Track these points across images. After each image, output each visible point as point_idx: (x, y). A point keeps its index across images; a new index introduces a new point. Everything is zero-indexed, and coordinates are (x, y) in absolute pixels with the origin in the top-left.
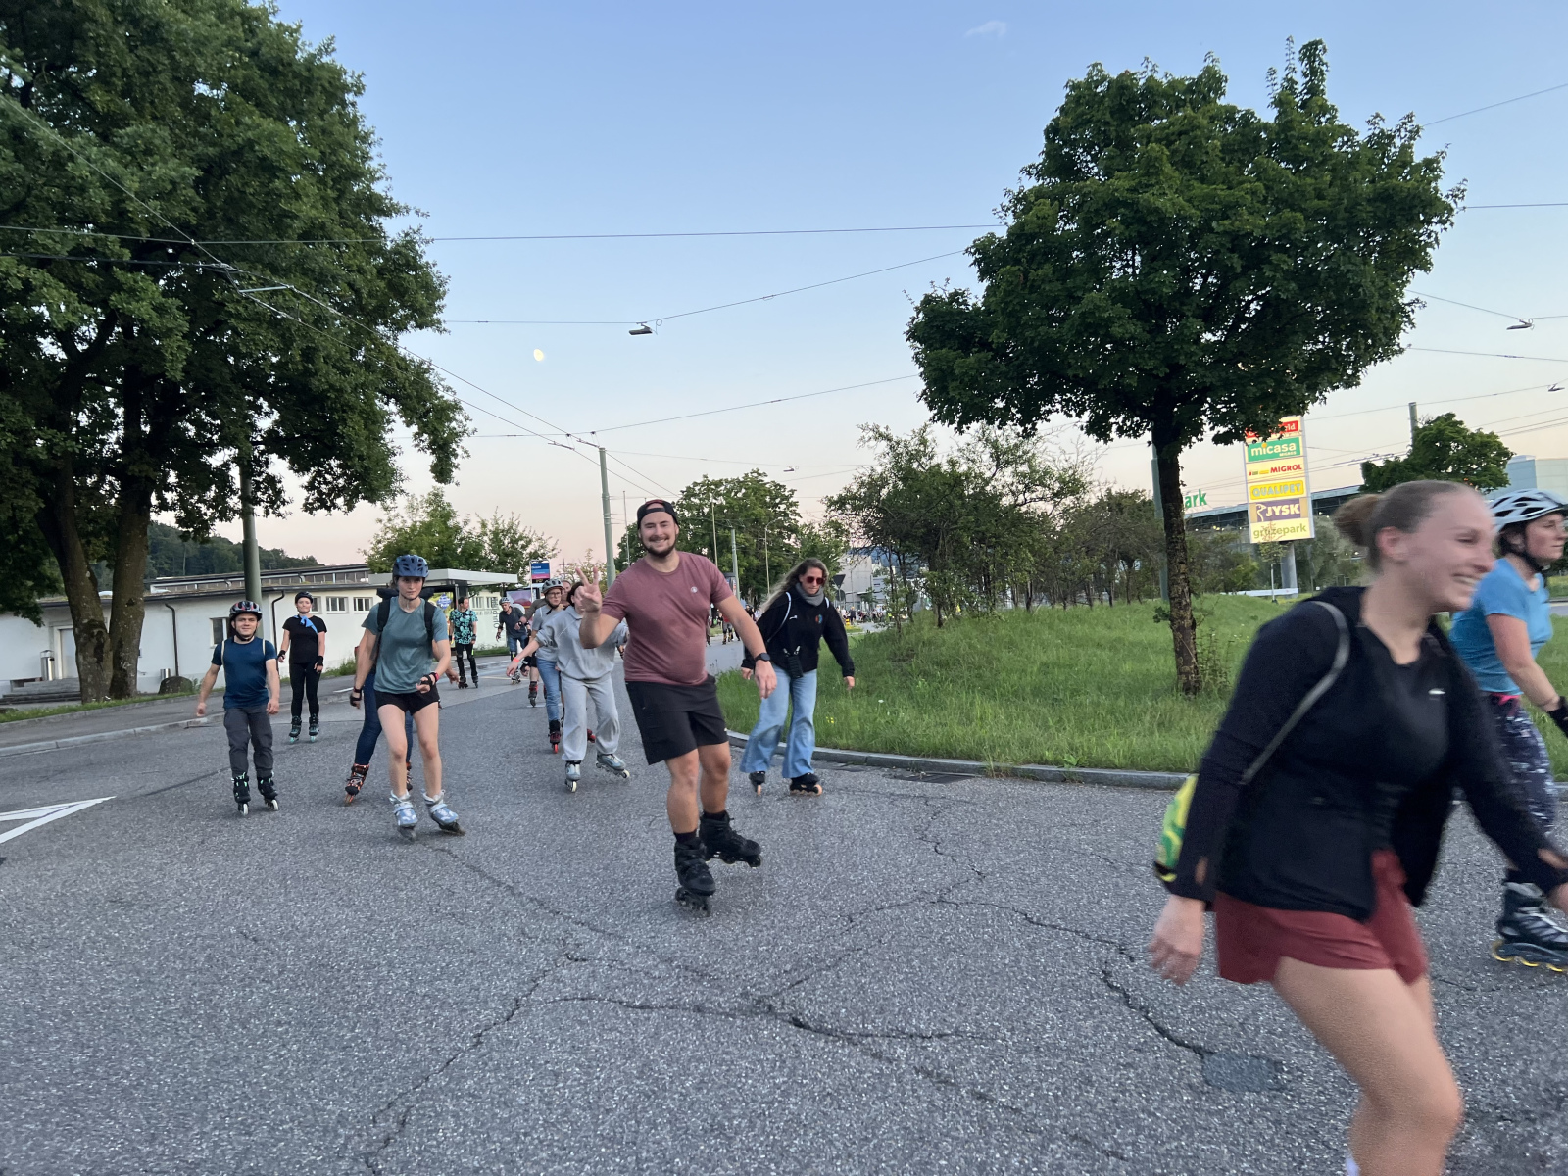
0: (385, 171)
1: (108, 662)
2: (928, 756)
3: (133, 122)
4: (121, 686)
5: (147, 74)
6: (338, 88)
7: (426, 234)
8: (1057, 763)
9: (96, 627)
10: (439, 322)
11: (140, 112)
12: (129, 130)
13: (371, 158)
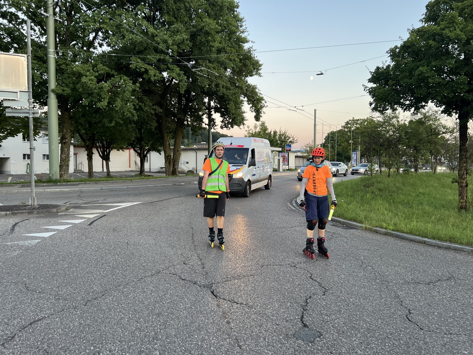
0: (247, 29)
1: (172, 166)
2: (348, 220)
3: (175, 23)
4: (174, 173)
5: (178, 10)
6: (232, 7)
7: (254, 48)
8: (386, 228)
9: (169, 156)
10: (260, 73)
11: (177, 21)
12: (173, 26)
13: (243, 26)
